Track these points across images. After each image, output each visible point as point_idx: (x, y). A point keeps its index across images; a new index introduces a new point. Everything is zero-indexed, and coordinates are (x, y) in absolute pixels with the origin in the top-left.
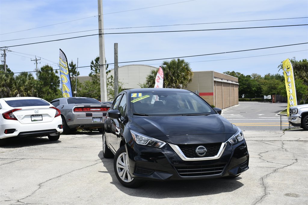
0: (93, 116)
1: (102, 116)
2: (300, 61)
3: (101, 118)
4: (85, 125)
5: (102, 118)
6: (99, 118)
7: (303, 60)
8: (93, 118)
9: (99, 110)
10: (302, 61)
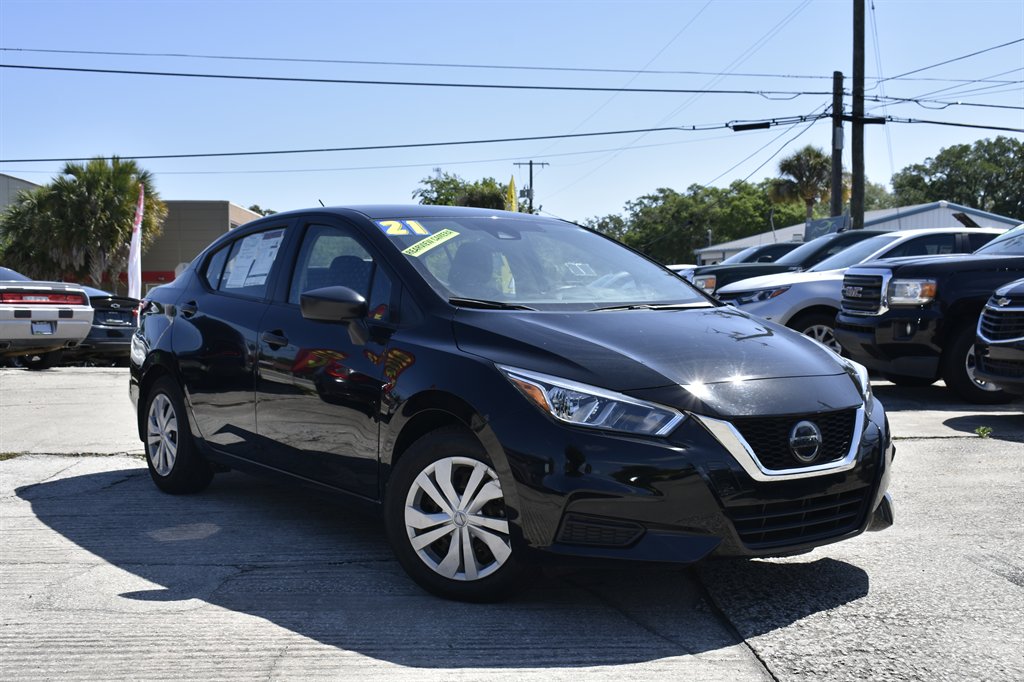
0: (33, 318)
1: (56, 318)
2: (476, 183)
3: (53, 324)
4: (10, 341)
5: (56, 322)
6: (48, 322)
7: (485, 182)
8: (34, 322)
9: (44, 300)
10: (480, 182)
